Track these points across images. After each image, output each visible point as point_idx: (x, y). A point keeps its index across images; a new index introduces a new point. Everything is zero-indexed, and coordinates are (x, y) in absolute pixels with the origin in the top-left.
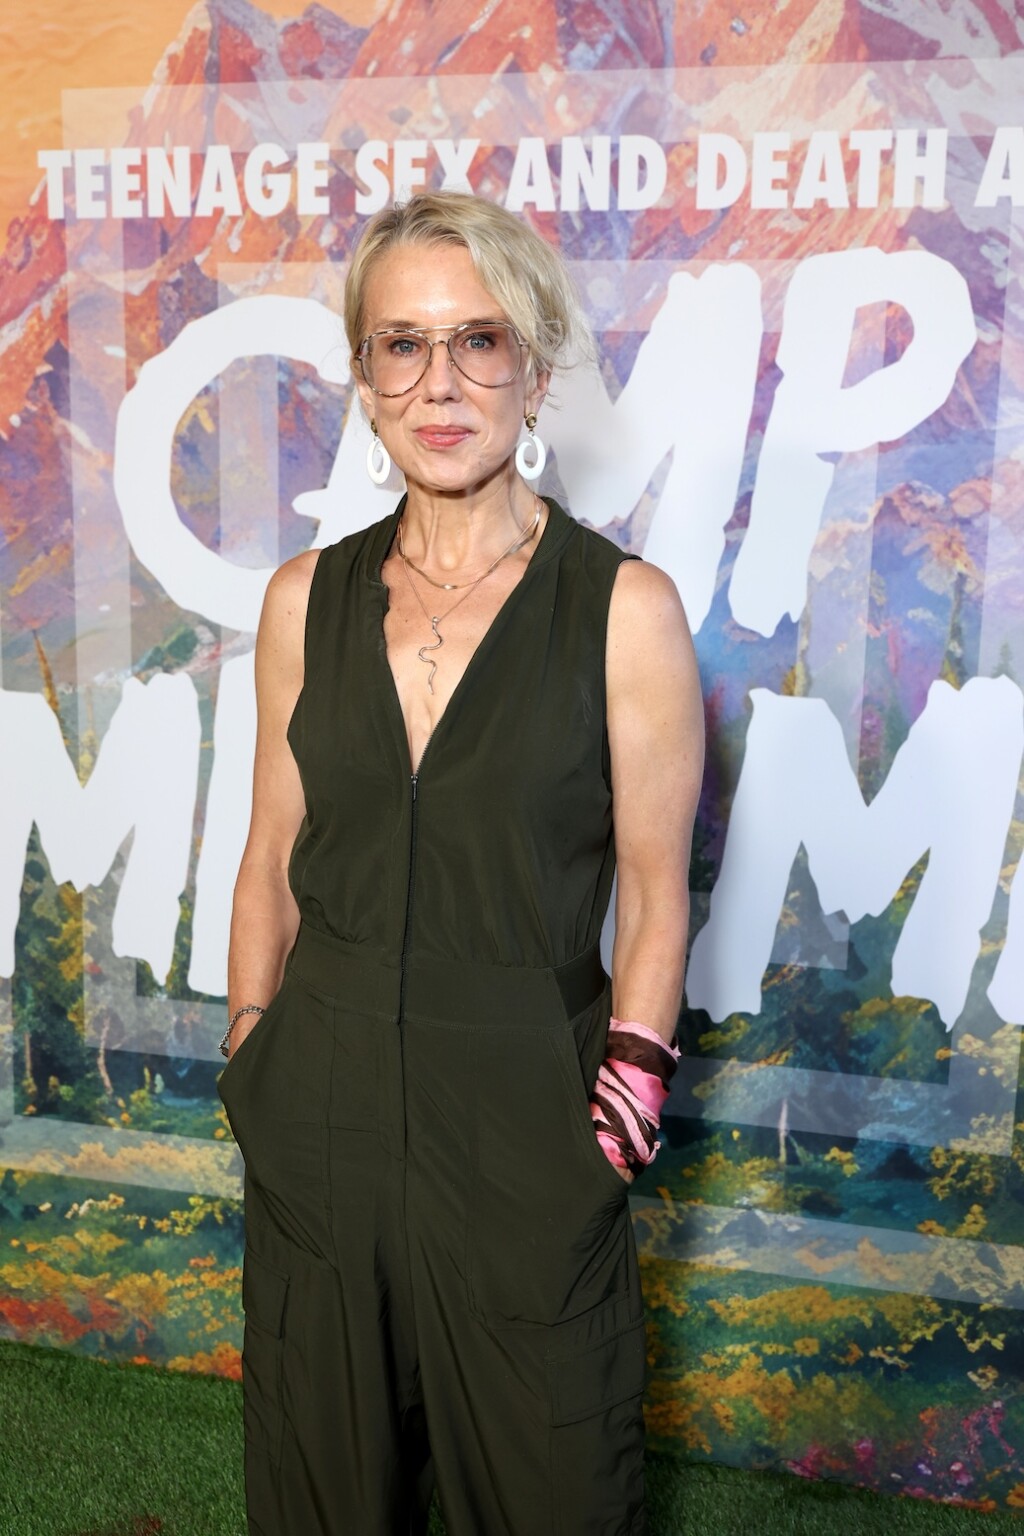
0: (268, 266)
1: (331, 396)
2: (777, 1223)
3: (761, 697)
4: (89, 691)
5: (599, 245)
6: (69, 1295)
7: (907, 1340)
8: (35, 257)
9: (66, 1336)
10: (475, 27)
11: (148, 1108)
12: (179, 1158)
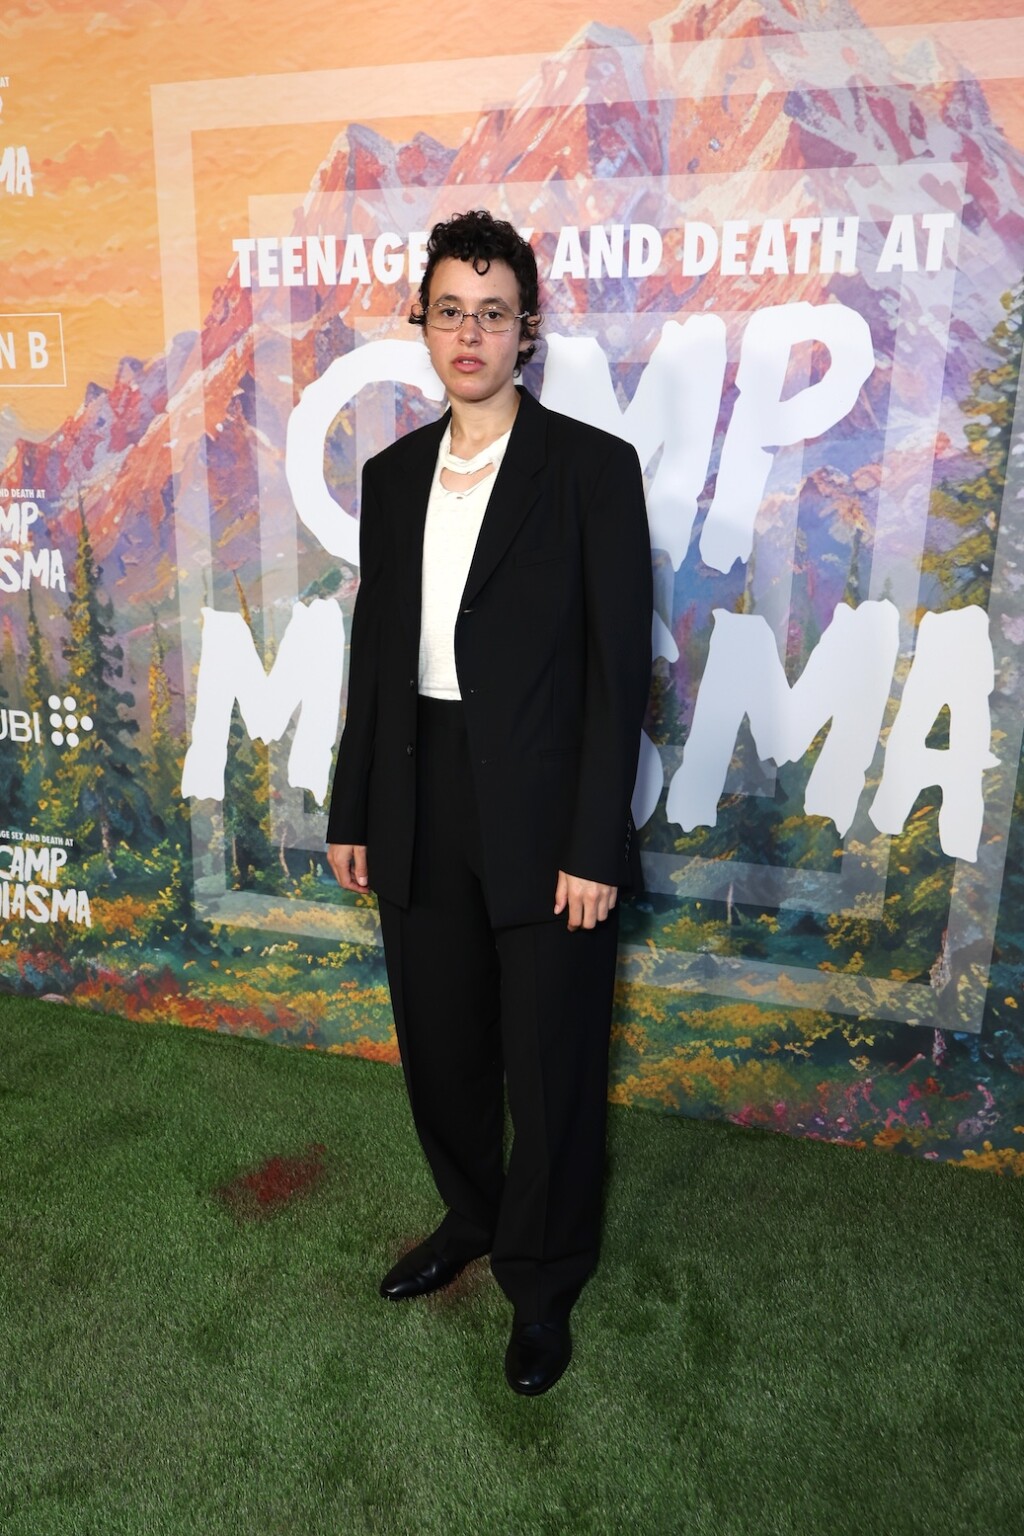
0: (389, 319)
1: (431, 410)
2: (725, 963)
3: (720, 615)
4: (271, 611)
5: (615, 302)
6: (264, 1005)
7: (810, 1039)
8: (231, 314)
9: (262, 1031)
10: (531, 147)
11: (312, 886)
12: (333, 918)
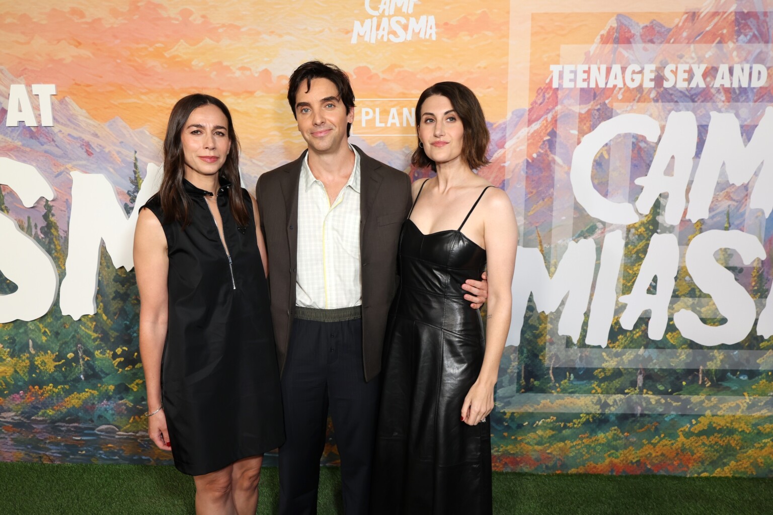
0: (631, 104)
1: (650, 146)
4: (556, 246)
5: (744, 98)
6: (533, 453)
8: (546, 100)
9: (530, 467)
10: (708, 29)
11: (567, 386)
12: (578, 401)
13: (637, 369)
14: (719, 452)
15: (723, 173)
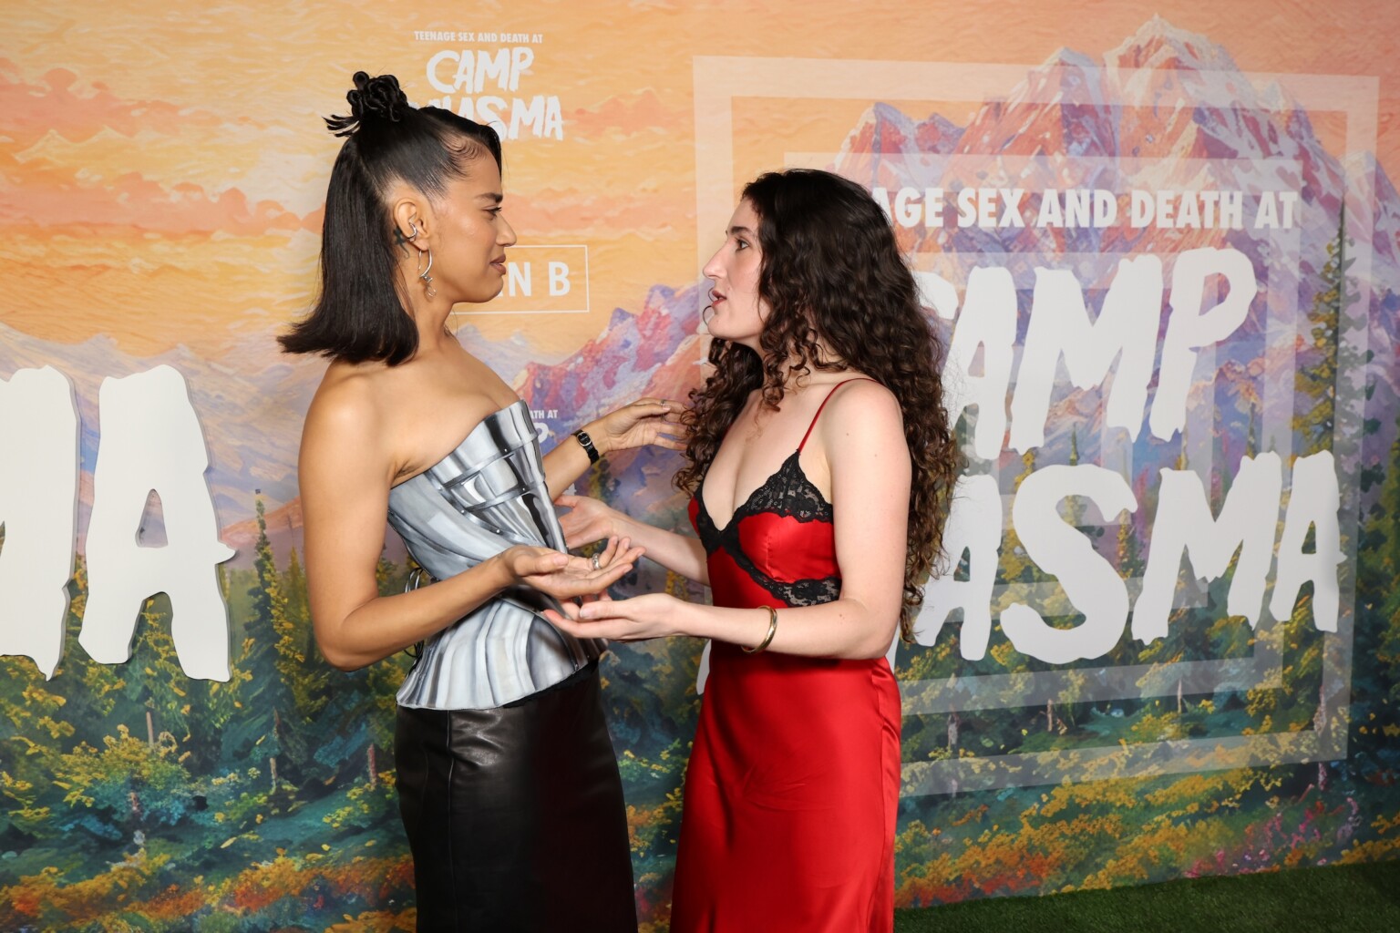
2: (1178, 746)
3: (1166, 472)
5: (1085, 245)
10: (1021, 131)
13: (946, 715)
14: (1088, 847)
15: (1061, 370)
